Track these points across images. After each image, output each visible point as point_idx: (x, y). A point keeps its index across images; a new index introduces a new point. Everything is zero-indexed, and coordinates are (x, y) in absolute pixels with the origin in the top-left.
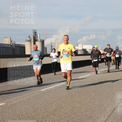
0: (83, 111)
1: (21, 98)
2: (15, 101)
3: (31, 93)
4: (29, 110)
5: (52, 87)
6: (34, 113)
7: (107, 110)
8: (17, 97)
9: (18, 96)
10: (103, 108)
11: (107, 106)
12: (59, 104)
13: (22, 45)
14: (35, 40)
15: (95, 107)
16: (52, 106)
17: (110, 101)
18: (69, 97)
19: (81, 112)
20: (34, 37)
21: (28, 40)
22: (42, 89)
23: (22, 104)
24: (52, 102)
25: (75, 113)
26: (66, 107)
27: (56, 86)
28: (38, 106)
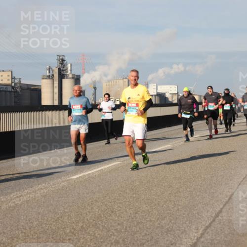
0: (154, 219)
1: (30, 193)
2: (18, 199)
3: (51, 183)
4: (46, 218)
5: (93, 171)
6: (54, 223)
7: (203, 215)
8: (22, 190)
9: (24, 190)
10: (194, 212)
11: (203, 208)
12: (106, 205)
13: (35, 86)
14: (62, 76)
15: (178, 210)
16: (92, 208)
17: (210, 197)
18: (128, 191)
19: (152, 221)
20: (59, 69)
21: (47, 76)
22: (73, 175)
23: (33, 206)
24: (92, 202)
25: (138, 223)
26: (120, 210)
27: (102, 170)
28: (63, 209)
